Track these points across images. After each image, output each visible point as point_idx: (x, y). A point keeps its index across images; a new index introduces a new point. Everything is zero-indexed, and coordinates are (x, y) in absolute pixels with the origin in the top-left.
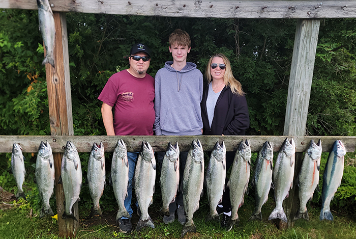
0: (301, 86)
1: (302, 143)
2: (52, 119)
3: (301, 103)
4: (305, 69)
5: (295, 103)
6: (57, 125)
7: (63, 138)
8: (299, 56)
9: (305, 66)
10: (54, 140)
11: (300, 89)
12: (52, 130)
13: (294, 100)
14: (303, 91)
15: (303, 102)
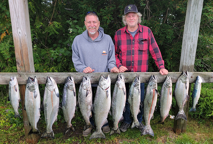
0: (191, 38)
1: (191, 77)
2: (18, 61)
3: (191, 50)
4: (194, 27)
5: (187, 50)
6: (22, 65)
7: (26, 74)
8: (190, 18)
9: (194, 25)
10: (20, 76)
11: (191, 41)
12: (18, 68)
13: (186, 48)
14: (192, 41)
15: (192, 49)
